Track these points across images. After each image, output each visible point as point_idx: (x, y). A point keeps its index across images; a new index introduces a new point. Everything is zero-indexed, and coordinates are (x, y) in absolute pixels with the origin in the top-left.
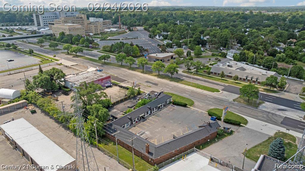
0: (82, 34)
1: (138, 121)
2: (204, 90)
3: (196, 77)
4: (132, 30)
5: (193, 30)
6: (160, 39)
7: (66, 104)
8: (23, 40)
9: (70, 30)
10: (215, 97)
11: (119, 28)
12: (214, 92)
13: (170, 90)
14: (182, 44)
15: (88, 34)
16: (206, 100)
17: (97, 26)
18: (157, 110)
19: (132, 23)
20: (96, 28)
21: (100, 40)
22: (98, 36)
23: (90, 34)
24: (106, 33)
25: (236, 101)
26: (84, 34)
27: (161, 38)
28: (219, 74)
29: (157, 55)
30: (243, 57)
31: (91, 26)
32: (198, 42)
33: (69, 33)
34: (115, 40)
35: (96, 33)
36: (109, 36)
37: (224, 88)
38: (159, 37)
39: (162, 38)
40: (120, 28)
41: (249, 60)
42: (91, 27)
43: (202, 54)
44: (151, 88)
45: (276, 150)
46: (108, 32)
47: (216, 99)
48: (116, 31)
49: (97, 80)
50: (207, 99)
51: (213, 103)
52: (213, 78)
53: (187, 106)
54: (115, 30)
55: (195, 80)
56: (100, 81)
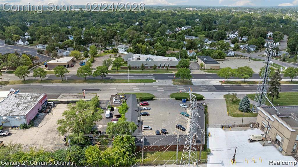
3: (120, 74)
5: (54, 31)
7: (27, 145)
14: (65, 46)
25: (175, 84)
27: (27, 43)
28: (139, 67)
29: (58, 61)
30: (138, 50)
32: (80, 42)
37: (154, 78)
41: (143, 51)
43: (97, 53)
45: (247, 104)
52: (136, 72)
53: (154, 99)
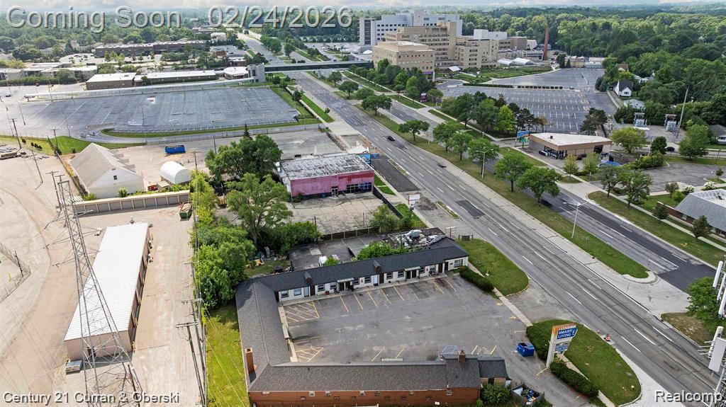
0: (427, 68)
1: (332, 291)
2: (599, 259)
4: (568, 66)
6: (623, 94)
8: (314, 72)
9: (400, 57)
10: (609, 291)
11: (540, 57)
12: (623, 273)
13: (500, 237)
14: (667, 115)
15: (446, 68)
16: (570, 291)
17: (477, 51)
18: (404, 278)
19: (582, 46)
20: (472, 55)
21: (465, 84)
22: (471, 75)
23: (450, 68)
24: (498, 68)
25: (669, 322)
26: (431, 68)
27: (626, 93)
29: (552, 137)
31: (463, 50)
33: (398, 62)
34: (499, 86)
35: (471, 66)
36: (496, 77)
37: (672, 271)
38: (621, 90)
39: (630, 92)
40: (545, 58)
42: (461, 53)
44: (455, 221)
46: (505, 65)
47: (608, 295)
48: (526, 64)
49: (336, 177)
50: (580, 289)
51: (585, 304)
52: (669, 233)
53: (494, 291)
54: (524, 61)
55: (602, 226)
56: (345, 179)
